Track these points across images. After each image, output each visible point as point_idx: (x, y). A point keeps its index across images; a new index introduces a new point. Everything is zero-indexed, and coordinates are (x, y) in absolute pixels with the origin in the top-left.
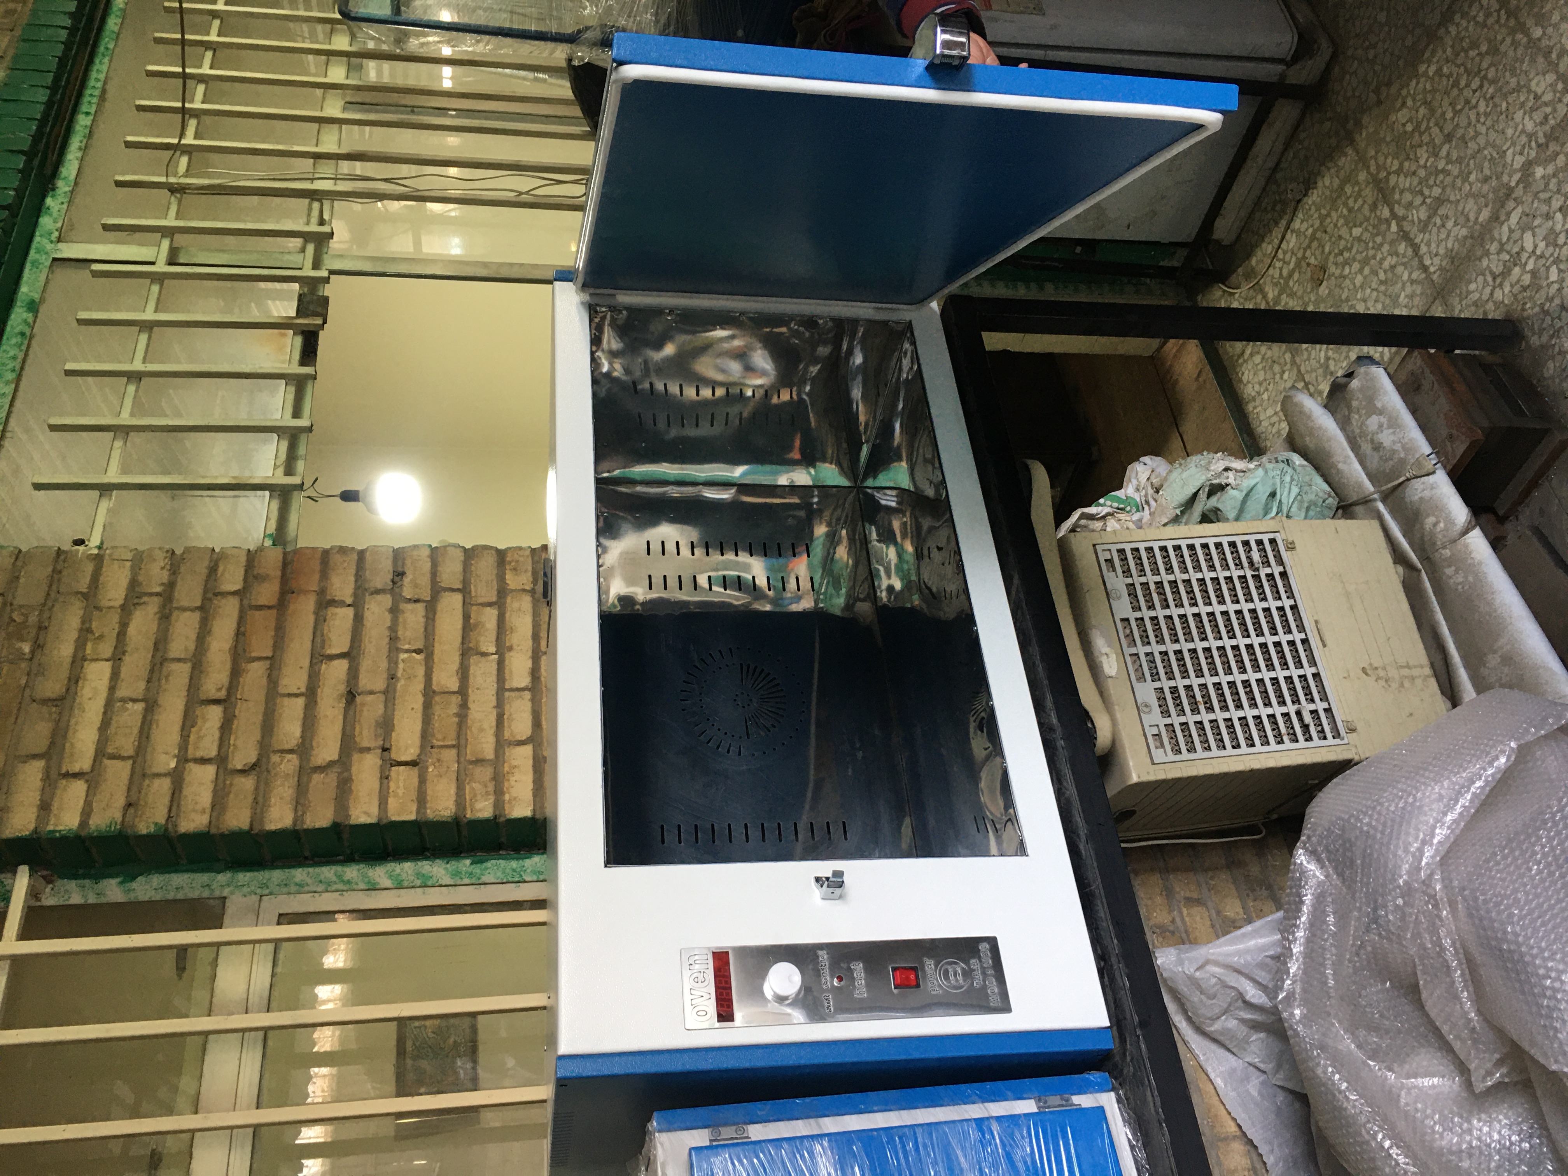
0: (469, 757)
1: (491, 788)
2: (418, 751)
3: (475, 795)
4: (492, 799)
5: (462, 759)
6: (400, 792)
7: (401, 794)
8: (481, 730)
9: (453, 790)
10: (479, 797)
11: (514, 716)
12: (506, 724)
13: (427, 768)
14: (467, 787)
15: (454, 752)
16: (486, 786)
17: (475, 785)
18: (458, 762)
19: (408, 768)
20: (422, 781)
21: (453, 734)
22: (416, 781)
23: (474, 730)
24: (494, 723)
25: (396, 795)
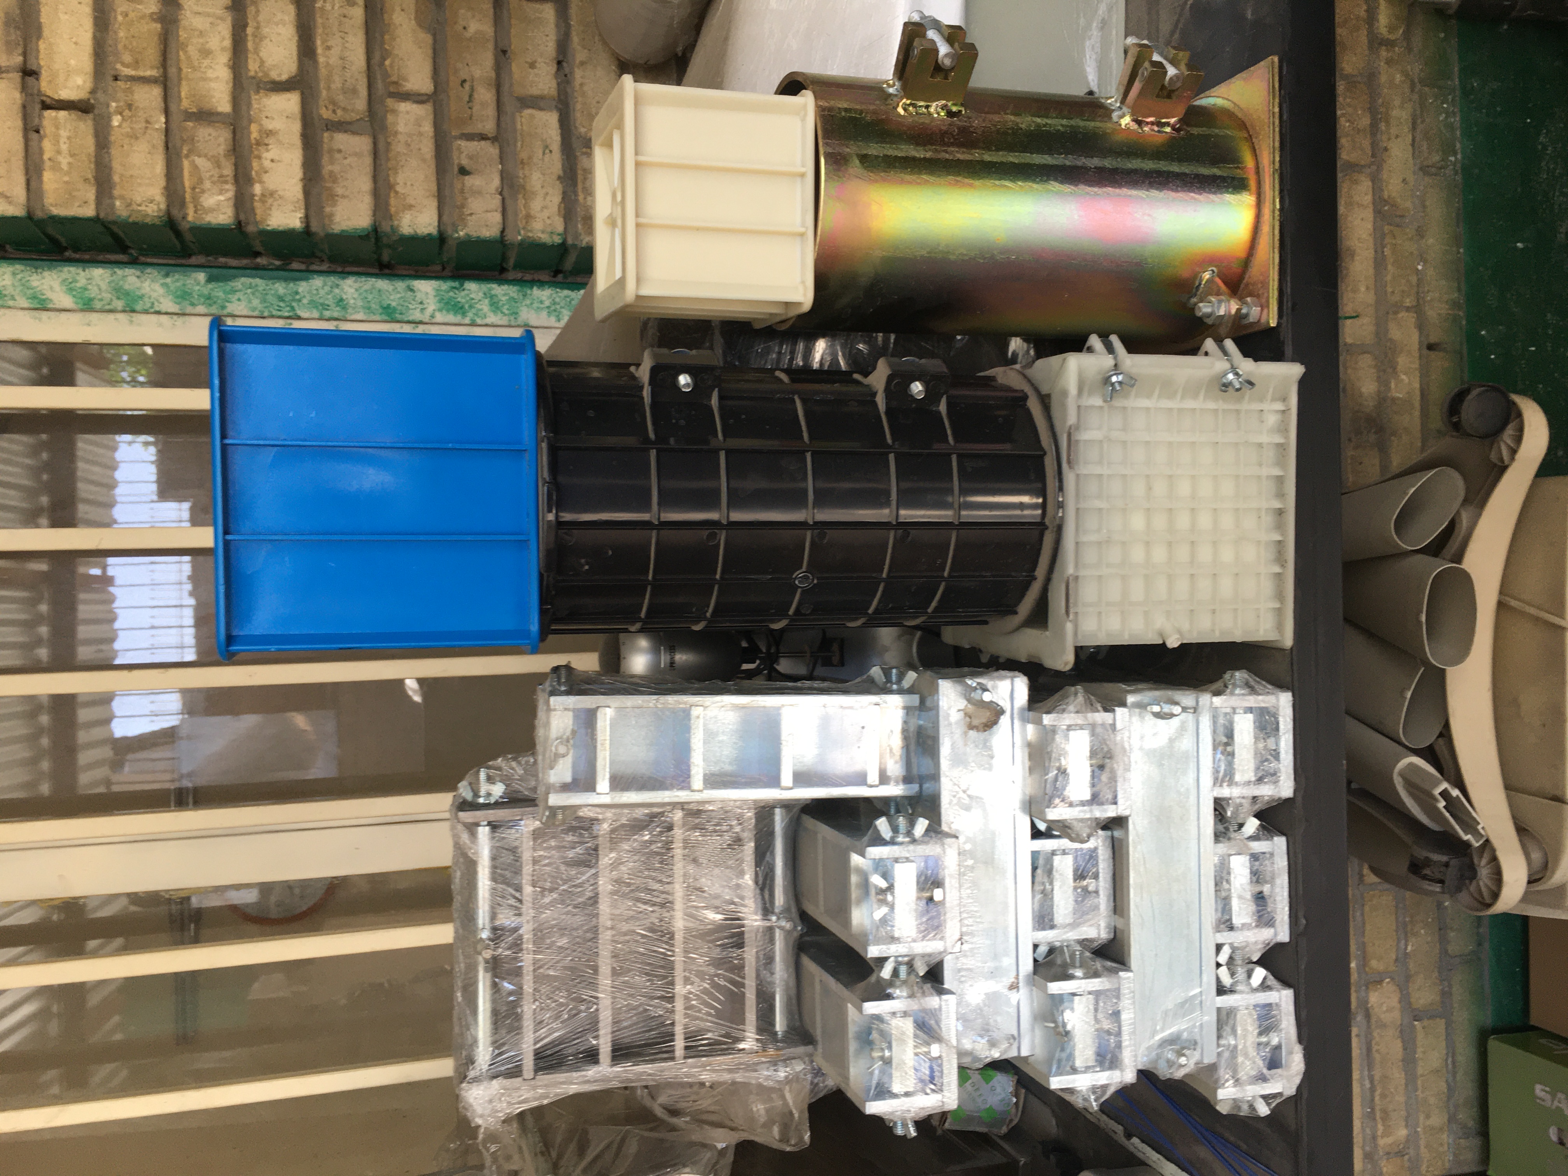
0: (185, 104)
1: (228, 170)
2: (89, 85)
3: (200, 181)
4: (230, 190)
5: (173, 107)
6: (64, 161)
7: (65, 167)
8: (206, 53)
9: (159, 167)
10: (207, 184)
11: (265, 31)
12: (250, 45)
13: (109, 119)
14: (186, 163)
15: (156, 92)
16: (219, 166)
17: (200, 162)
18: (167, 112)
19: (74, 115)
20: (102, 142)
21: (152, 53)
22: (89, 143)
23: (192, 50)
24: (228, 43)
25: (56, 167)
